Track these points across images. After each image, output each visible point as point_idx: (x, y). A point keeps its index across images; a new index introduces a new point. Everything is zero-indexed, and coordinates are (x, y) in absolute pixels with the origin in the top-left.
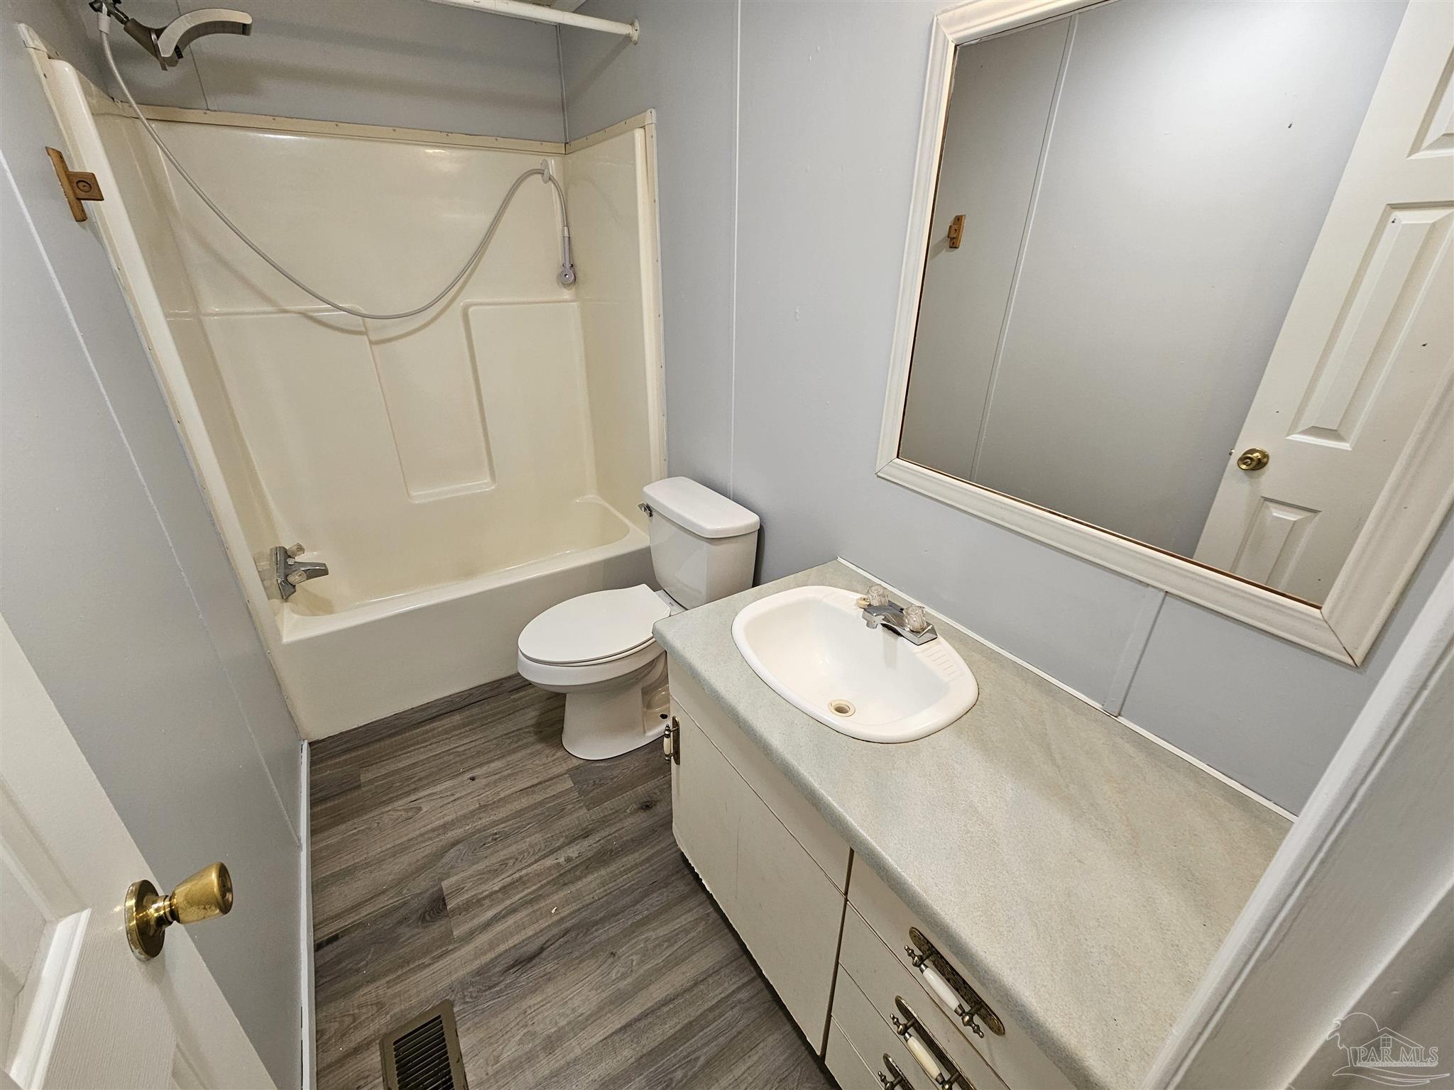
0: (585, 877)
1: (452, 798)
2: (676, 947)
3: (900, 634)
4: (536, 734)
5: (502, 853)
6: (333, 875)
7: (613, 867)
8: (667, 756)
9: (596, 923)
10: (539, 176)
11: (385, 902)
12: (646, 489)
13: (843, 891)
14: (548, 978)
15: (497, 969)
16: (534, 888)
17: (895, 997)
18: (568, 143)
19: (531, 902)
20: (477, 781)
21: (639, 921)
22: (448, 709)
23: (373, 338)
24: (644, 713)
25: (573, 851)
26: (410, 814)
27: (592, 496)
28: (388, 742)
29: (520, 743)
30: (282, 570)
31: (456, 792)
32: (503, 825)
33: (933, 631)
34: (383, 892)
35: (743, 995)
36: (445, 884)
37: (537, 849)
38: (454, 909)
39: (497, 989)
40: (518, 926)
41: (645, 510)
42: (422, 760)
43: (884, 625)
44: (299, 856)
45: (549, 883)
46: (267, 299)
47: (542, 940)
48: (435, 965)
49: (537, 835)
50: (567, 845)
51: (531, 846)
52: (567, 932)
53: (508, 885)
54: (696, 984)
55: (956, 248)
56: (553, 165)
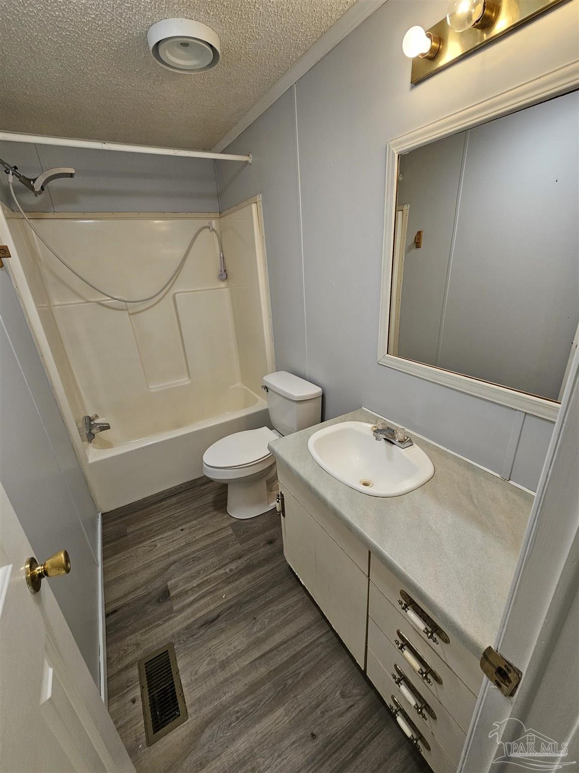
0: (240, 579)
1: (172, 540)
2: (287, 615)
3: (393, 444)
4: (213, 506)
5: (197, 567)
6: (115, 580)
7: (254, 574)
8: (278, 512)
9: (245, 603)
10: (207, 229)
11: (141, 592)
12: (265, 378)
13: (367, 574)
14: (222, 631)
15: (196, 627)
16: (213, 585)
17: (396, 630)
18: (221, 212)
19: (212, 592)
20: (184, 531)
21: (268, 601)
22: (169, 496)
23: (130, 312)
24: (268, 495)
25: (233, 566)
26: (151, 548)
27: (239, 385)
28: (140, 513)
29: (206, 511)
30: (88, 427)
31: (174, 537)
32: (198, 553)
33: (410, 441)
34: (138, 588)
35: (323, 640)
36: (169, 583)
37: (215, 565)
38: (174, 596)
39: (196, 636)
40: (206, 605)
41: (265, 389)
42: (157, 521)
43: (385, 439)
44: (98, 569)
45: (221, 582)
46: (80, 296)
47: (219, 611)
48: (164, 625)
49: (215, 558)
50: (230, 563)
51: (212, 563)
52: (231, 607)
53: (201, 583)
54: (298, 634)
55: (420, 247)
56: (214, 223)
